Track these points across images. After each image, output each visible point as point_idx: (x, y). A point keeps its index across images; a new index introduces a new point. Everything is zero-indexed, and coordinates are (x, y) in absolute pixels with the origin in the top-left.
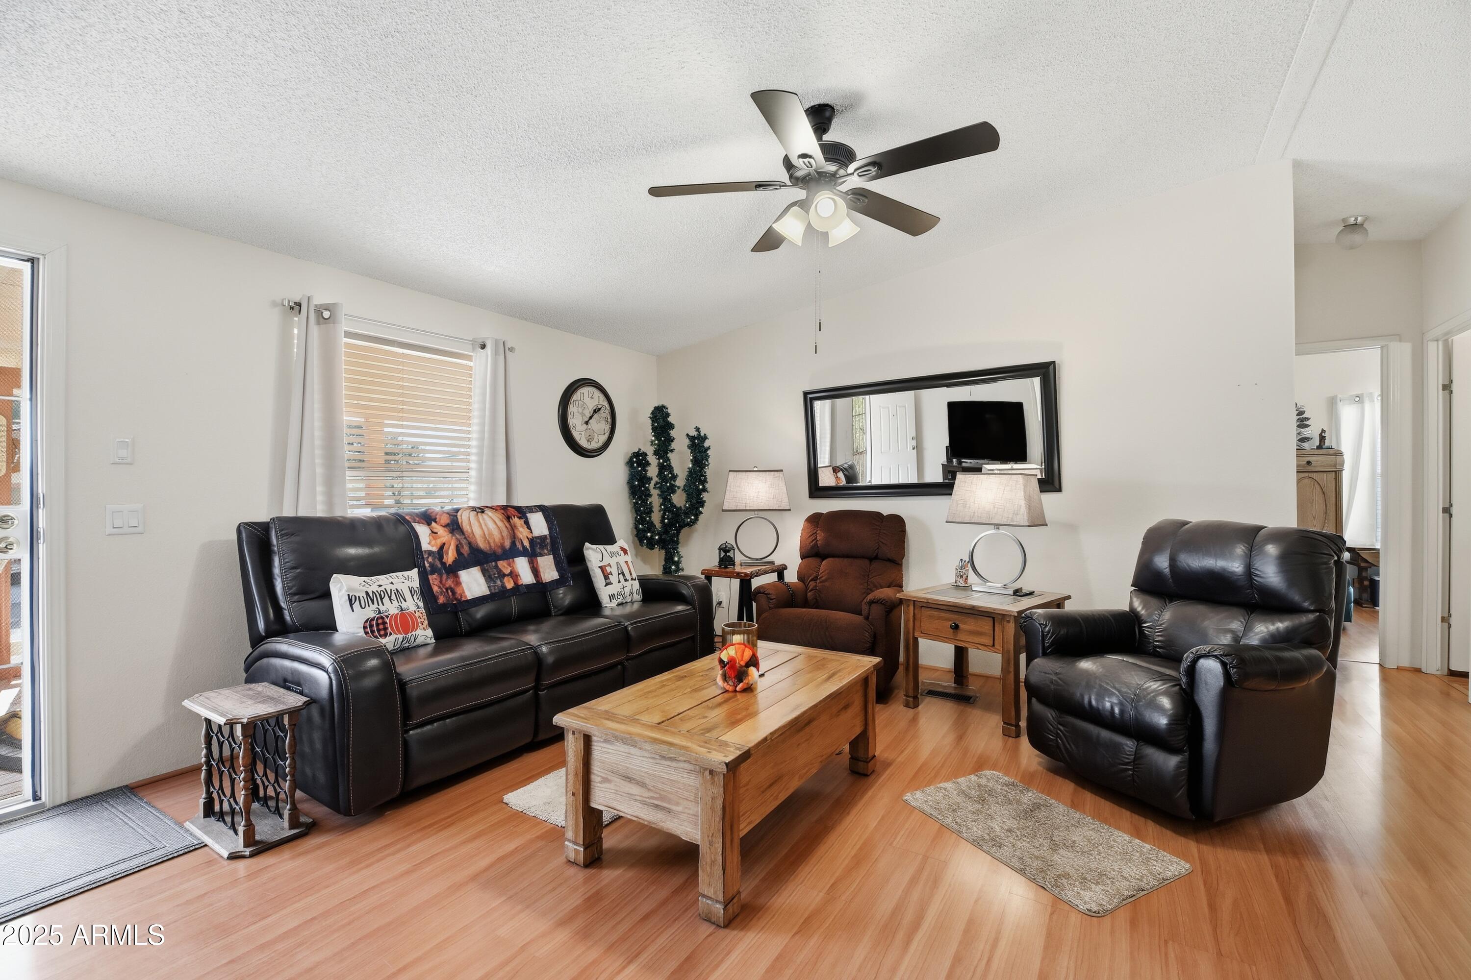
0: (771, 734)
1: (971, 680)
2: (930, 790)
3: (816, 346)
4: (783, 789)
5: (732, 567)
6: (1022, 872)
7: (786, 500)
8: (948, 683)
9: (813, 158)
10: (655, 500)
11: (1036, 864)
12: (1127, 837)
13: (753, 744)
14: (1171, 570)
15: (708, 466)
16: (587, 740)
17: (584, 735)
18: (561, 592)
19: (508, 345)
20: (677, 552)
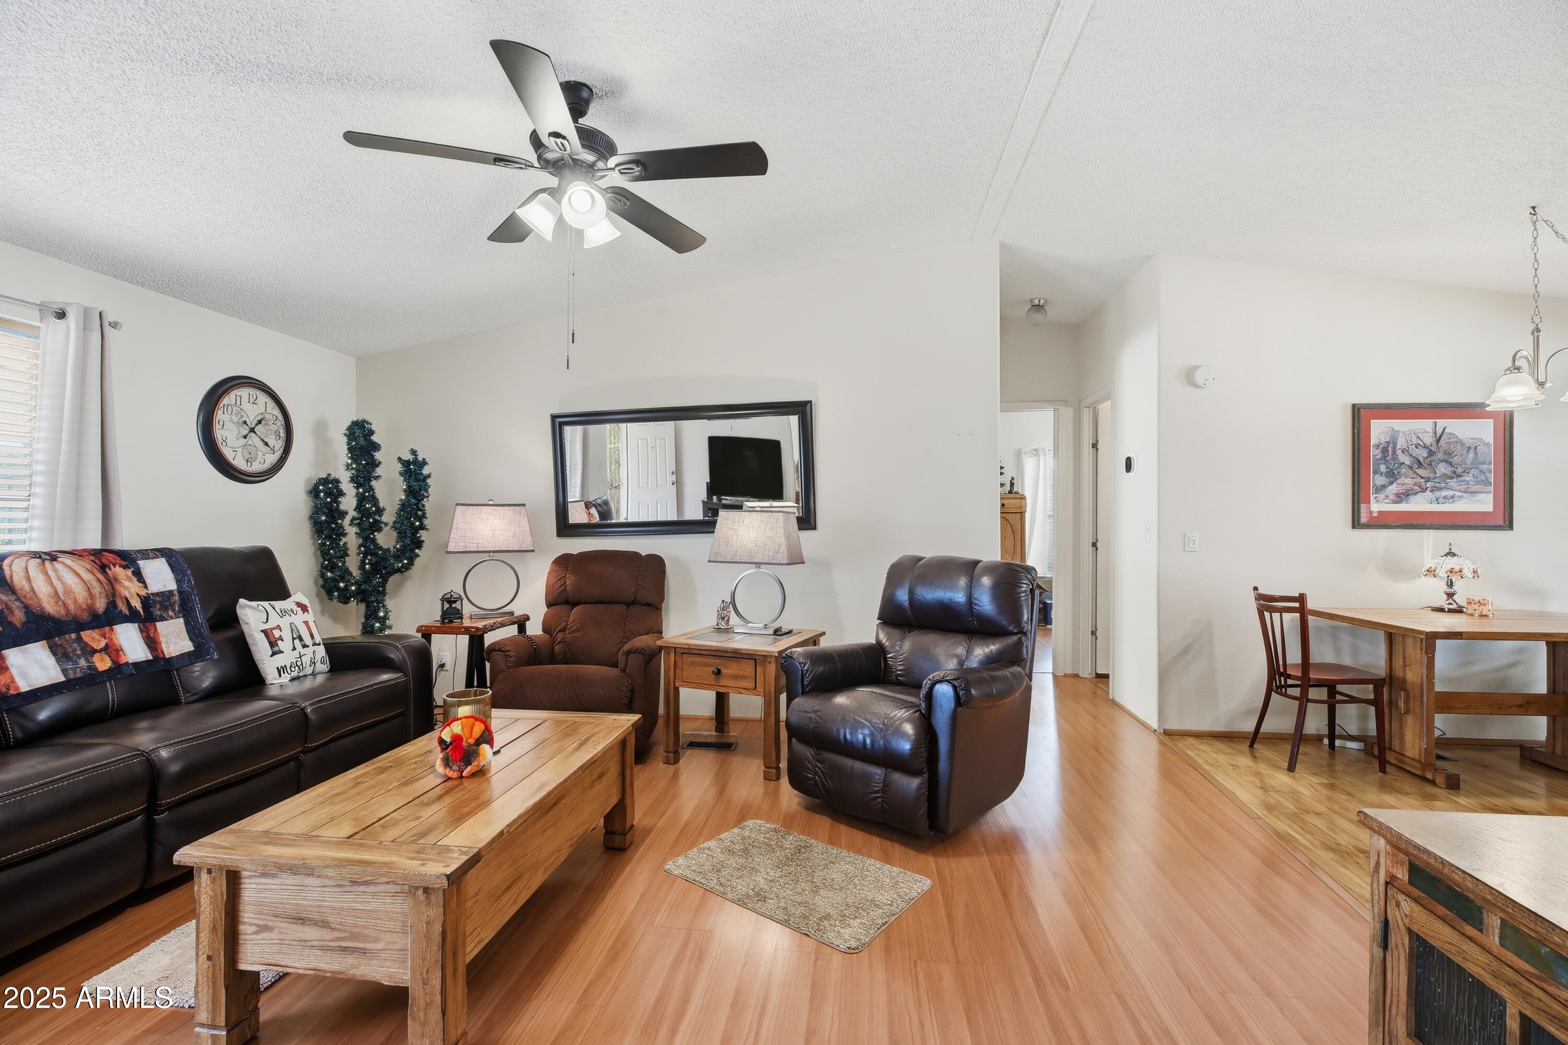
0: (508, 826)
1: (731, 725)
2: (693, 852)
3: (568, 360)
4: (524, 888)
5: (460, 620)
6: (785, 923)
7: (529, 539)
8: (709, 733)
9: (567, 140)
10: (352, 538)
11: (800, 911)
12: (878, 864)
13: (485, 843)
14: (909, 602)
15: (428, 497)
16: (233, 879)
17: (228, 872)
18: (198, 669)
19: (109, 318)
20: (384, 606)
